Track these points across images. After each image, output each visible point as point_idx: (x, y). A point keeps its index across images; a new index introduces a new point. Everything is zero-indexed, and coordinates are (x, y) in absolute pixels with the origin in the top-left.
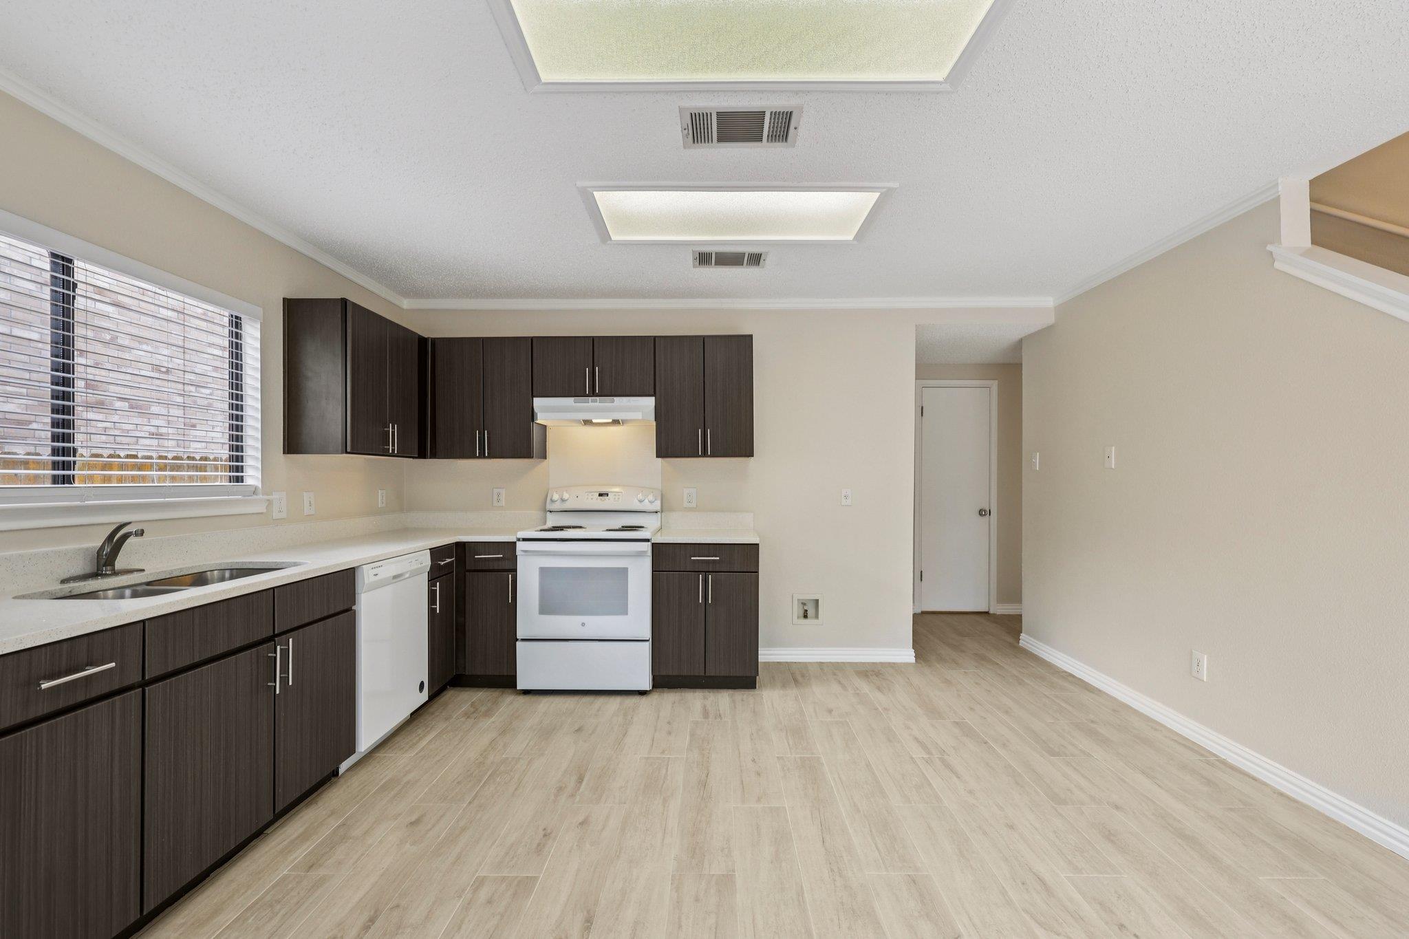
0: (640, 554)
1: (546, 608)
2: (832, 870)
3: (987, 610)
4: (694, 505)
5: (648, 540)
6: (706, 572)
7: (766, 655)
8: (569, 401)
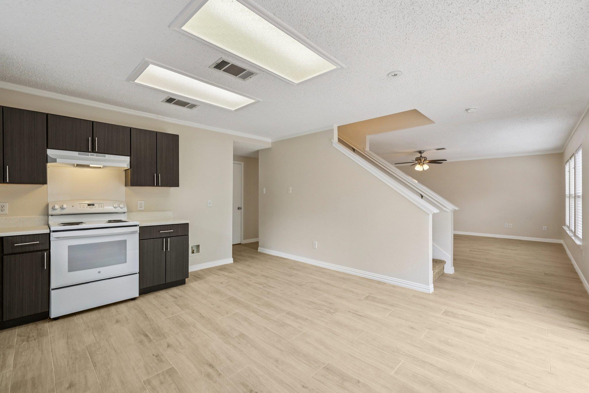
0: (133, 233)
1: (72, 268)
2: (268, 320)
3: (240, 243)
4: (143, 209)
5: (136, 226)
6: (166, 237)
7: (192, 268)
8: (75, 154)
